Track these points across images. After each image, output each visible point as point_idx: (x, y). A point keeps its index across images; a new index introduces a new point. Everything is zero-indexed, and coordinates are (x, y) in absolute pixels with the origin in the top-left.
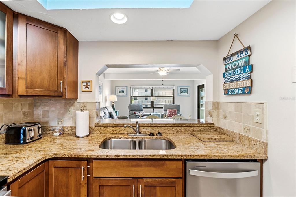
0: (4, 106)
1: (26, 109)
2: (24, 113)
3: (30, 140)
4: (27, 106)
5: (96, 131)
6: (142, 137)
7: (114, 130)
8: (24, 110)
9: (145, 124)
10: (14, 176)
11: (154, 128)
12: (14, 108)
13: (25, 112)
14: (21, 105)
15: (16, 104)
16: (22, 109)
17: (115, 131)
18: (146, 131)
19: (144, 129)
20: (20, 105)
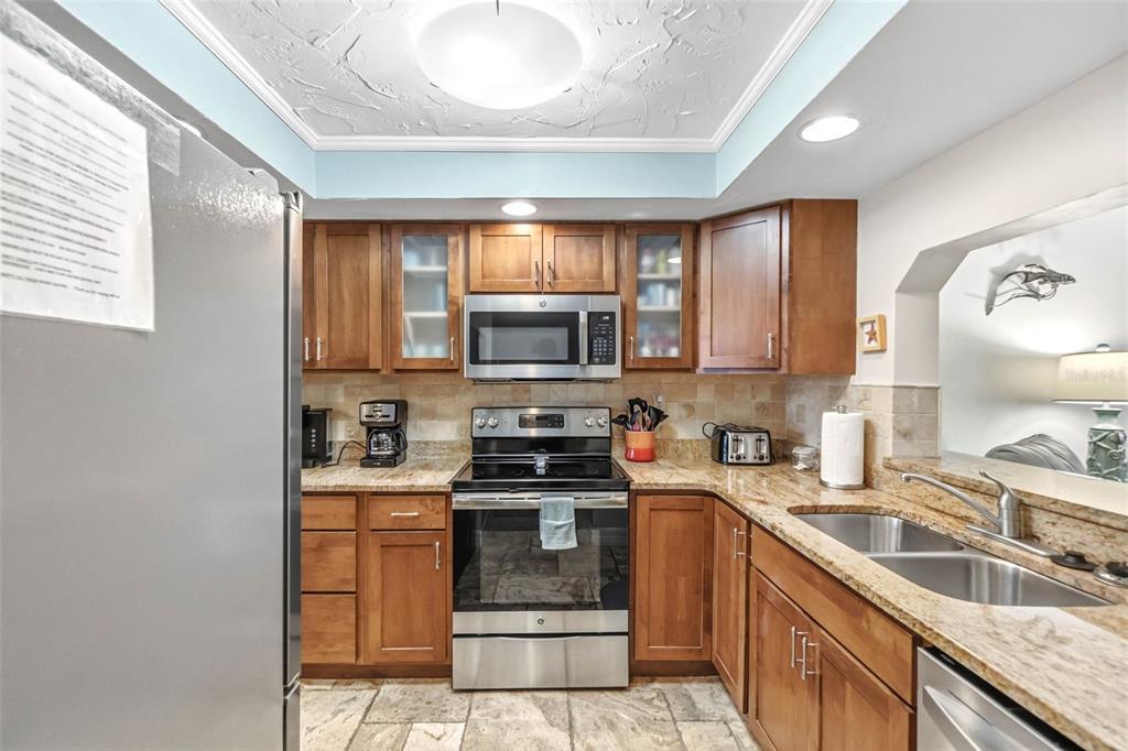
0: (717, 391)
1: (765, 397)
2: (761, 407)
3: (735, 461)
4: (768, 392)
5: (887, 482)
6: (1006, 551)
7: (935, 496)
8: (758, 400)
9: (1055, 502)
10: (640, 485)
11: (1112, 537)
12: (736, 395)
13: (763, 404)
14: (753, 387)
15: (741, 385)
16: (754, 398)
17: (940, 499)
18: (1067, 537)
19: (1054, 524)
20: (749, 387)
